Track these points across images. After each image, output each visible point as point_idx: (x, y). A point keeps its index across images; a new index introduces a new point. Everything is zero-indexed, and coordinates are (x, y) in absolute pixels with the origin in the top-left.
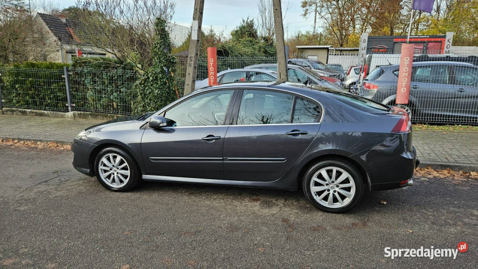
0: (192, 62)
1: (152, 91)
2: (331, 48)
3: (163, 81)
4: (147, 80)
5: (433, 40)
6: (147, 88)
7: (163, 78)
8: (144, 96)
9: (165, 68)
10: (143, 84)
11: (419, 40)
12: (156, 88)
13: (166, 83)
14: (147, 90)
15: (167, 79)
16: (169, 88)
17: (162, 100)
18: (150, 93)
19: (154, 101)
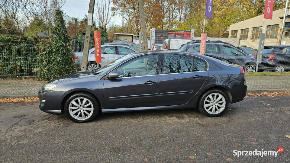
0: (88, 40)
1: (56, 58)
2: (134, 36)
3: (63, 52)
4: (51, 51)
5: (186, 33)
6: (51, 56)
7: (63, 50)
8: (49, 62)
9: (63, 43)
10: (48, 54)
11: (180, 33)
12: (59, 57)
13: (65, 53)
14: (51, 58)
15: (66, 50)
16: (67, 56)
17: (63, 65)
18: (54, 60)
19: (57, 65)
